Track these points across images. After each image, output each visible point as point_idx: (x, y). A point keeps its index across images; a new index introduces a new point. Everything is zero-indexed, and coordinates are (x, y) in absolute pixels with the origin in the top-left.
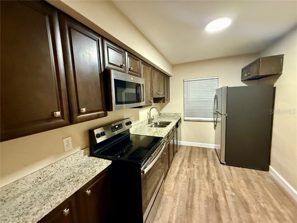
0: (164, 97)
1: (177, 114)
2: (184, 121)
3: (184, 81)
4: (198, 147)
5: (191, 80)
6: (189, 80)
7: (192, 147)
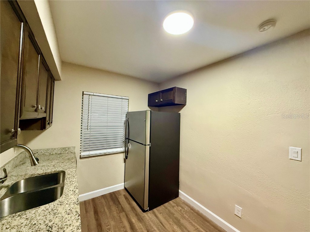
0: (44, 119)
1: (67, 149)
2: (81, 158)
3: (83, 94)
4: (104, 196)
5: (95, 94)
6: (92, 94)
7: (93, 200)
